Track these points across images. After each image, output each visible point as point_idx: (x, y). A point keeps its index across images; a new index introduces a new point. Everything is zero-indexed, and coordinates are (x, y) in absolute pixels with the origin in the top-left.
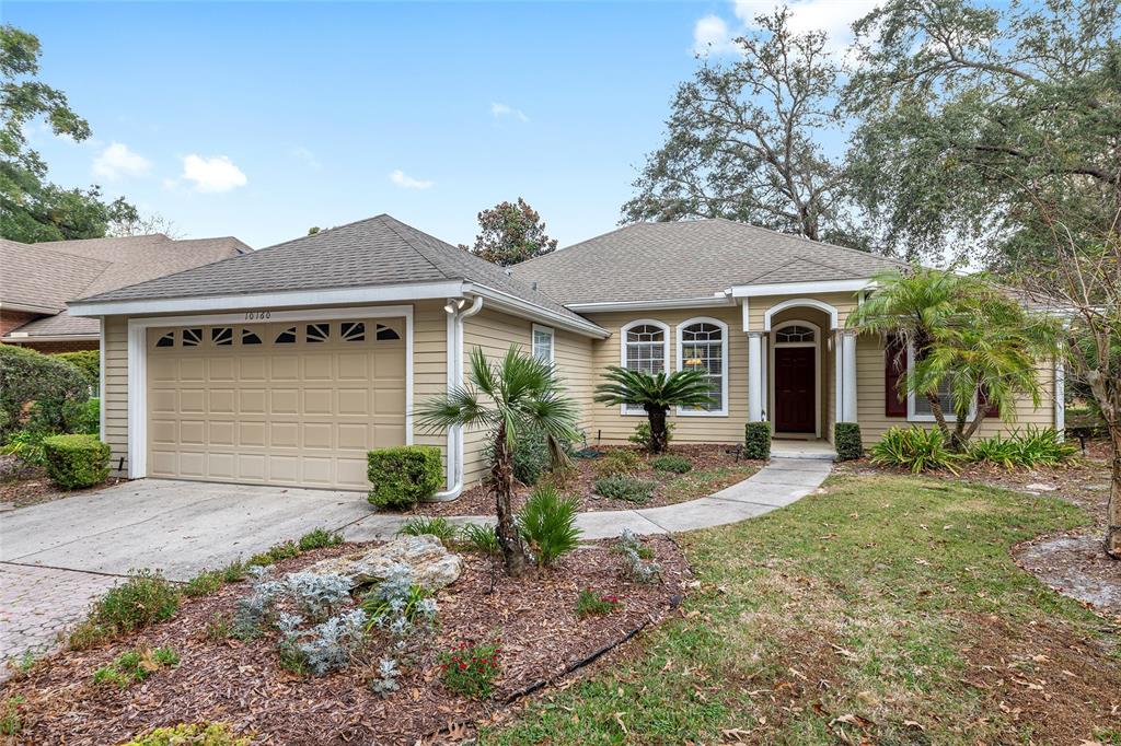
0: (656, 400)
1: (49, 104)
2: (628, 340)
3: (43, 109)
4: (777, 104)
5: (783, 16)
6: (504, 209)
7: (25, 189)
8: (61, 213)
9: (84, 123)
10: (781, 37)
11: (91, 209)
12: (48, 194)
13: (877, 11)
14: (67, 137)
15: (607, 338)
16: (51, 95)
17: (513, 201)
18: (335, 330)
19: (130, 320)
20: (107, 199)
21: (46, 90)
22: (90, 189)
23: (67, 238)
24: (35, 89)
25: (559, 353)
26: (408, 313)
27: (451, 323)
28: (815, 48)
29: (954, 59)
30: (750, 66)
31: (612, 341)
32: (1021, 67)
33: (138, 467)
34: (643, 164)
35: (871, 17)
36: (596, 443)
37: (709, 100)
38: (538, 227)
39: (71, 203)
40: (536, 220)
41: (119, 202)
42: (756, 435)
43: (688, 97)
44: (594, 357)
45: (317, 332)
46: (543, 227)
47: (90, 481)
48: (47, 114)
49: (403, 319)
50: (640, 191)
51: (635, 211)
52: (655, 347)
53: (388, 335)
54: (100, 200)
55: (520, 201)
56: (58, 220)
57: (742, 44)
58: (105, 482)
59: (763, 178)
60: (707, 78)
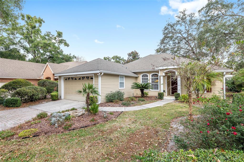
0: (142, 88)
1: (64, 42)
2: (142, 77)
3: (63, 43)
4: (185, 28)
5: (185, 11)
6: (132, 53)
7: (60, 55)
8: (65, 58)
9: (68, 44)
10: (184, 15)
11: (69, 57)
12: (64, 55)
13: (203, 7)
14: (66, 47)
15: (138, 77)
16: (64, 41)
17: (134, 51)
18: (85, 78)
19: (62, 76)
20: (72, 55)
21: (63, 40)
22: (69, 54)
23: (66, 62)
24: (62, 40)
25: (126, 80)
26: (93, 75)
27: (99, 77)
28: (193, 16)
29: (223, 15)
30: (178, 21)
31: (139, 77)
32: (240, 14)
33: (62, 98)
34: (159, 42)
35: (202, 9)
36: (136, 95)
37: (170, 29)
38: (138, 55)
39: (66, 56)
40: (138, 54)
41: (74, 56)
42: (160, 95)
43: (166, 29)
44: (136, 80)
45: (83, 78)
46: (139, 55)
47: (55, 99)
48: (64, 44)
49: (93, 76)
50: (159, 47)
51: (158, 51)
52: (147, 78)
53: (92, 78)
54: (71, 55)
55: (135, 51)
56: (65, 59)
57: (177, 17)
58: (58, 99)
59: (184, 42)
60: (169, 25)
